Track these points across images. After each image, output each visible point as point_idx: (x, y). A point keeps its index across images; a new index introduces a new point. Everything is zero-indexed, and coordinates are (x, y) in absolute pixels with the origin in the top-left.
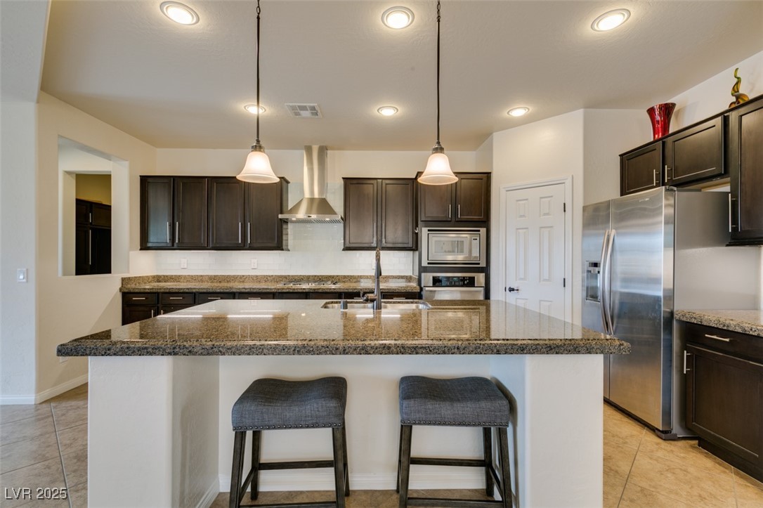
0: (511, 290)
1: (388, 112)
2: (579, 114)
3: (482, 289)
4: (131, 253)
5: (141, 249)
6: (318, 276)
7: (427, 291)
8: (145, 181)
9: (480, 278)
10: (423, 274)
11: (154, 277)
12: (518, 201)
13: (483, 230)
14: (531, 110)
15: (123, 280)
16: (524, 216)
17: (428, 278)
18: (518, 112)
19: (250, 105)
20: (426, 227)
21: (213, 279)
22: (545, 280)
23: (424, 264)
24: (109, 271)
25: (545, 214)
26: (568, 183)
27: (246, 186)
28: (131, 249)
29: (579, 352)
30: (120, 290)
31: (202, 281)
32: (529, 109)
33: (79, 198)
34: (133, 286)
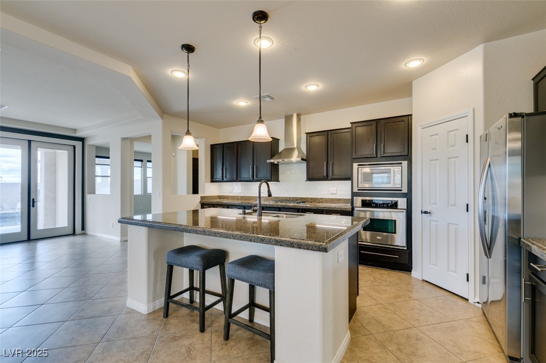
0: (426, 212)
1: (312, 87)
2: (479, 51)
3: (405, 210)
4: (206, 184)
5: (211, 182)
6: (296, 198)
7: (357, 210)
8: (213, 147)
9: (402, 202)
10: (355, 198)
11: (218, 196)
12: (431, 136)
13: (405, 163)
14: (426, 60)
15: (201, 197)
16: (435, 149)
17: (358, 201)
18: (414, 63)
19: (238, 102)
20: (357, 162)
21: (243, 198)
22: (452, 205)
23: (355, 190)
24: (198, 193)
25: (452, 146)
26: (470, 115)
27: (254, 144)
28: (206, 182)
29: (293, 247)
30: (200, 202)
31: (238, 199)
32: (424, 60)
33: (194, 157)
34: (206, 200)
